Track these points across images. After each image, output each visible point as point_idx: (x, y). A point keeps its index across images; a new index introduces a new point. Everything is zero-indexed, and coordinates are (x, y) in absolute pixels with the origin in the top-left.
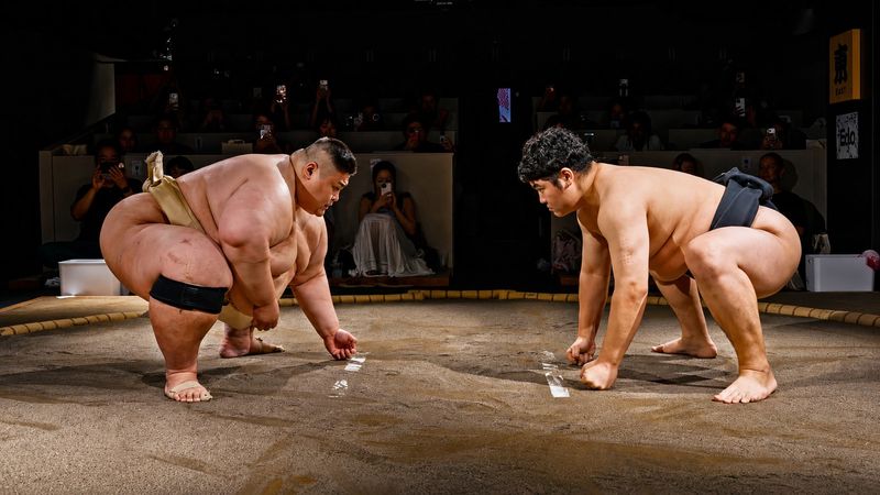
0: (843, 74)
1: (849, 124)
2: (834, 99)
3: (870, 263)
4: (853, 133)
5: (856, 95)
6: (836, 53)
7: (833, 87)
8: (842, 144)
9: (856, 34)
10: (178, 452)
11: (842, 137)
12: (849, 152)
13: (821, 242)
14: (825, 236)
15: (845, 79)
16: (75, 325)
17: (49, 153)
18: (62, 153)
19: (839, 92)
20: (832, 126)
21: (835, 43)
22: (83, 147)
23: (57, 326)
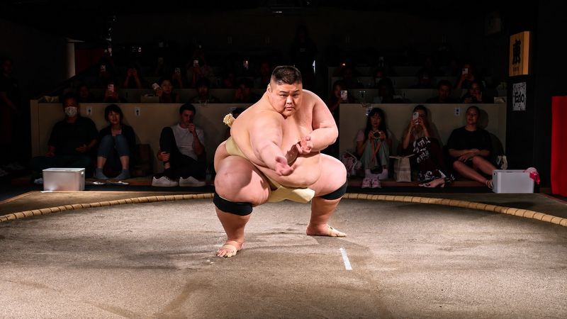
0: (518, 59)
1: (521, 89)
2: (512, 74)
3: (532, 176)
4: (523, 95)
5: (526, 72)
6: (514, 45)
7: (511, 67)
8: (517, 101)
9: (527, 35)
10: (116, 305)
11: (516, 97)
12: (520, 106)
13: (502, 162)
14: (505, 157)
15: (519, 61)
16: (52, 212)
17: (37, 101)
18: (44, 101)
19: (515, 69)
20: (510, 89)
21: (513, 39)
22: (57, 98)
23: (42, 213)
